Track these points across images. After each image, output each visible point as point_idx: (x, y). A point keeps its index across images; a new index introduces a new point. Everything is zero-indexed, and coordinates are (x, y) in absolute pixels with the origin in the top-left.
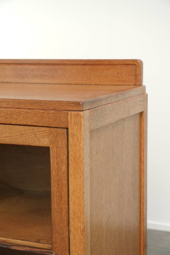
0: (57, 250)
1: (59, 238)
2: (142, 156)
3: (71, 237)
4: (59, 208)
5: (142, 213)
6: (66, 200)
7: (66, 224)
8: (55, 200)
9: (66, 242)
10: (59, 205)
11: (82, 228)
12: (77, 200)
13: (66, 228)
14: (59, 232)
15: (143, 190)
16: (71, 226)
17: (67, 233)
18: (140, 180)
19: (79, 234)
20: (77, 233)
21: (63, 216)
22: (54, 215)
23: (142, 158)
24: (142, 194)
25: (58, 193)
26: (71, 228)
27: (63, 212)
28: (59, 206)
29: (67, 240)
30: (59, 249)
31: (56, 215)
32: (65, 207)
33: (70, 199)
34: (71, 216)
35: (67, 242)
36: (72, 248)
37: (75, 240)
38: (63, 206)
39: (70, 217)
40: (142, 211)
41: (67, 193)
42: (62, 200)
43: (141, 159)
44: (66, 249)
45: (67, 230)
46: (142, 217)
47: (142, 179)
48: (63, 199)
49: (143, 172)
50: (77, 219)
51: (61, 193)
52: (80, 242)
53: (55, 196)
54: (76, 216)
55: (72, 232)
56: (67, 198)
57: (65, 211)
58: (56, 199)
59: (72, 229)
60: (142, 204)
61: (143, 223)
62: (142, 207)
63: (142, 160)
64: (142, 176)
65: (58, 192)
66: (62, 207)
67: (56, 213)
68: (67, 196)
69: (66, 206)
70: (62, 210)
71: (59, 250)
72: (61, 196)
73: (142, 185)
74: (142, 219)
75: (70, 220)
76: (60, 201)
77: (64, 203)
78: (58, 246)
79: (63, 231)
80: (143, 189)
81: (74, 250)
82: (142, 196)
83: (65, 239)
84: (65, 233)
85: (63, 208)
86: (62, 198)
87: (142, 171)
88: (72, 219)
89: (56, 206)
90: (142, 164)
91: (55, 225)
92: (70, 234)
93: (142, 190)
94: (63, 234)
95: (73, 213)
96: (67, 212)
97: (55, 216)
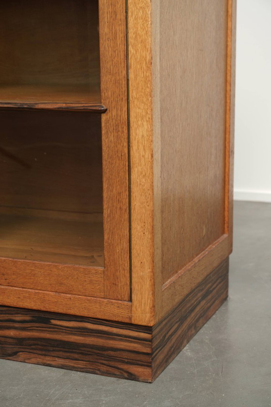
0: (109, 102)
1: (111, 81)
2: (229, 6)
3: (131, 76)
4: (112, 33)
5: (228, 98)
6: (123, 18)
7: (122, 57)
8: (106, 20)
9: (123, 86)
10: (112, 26)
11: (148, 58)
12: (141, 14)
13: (123, 63)
14: (112, 72)
15: (231, 62)
16: (131, 58)
17: (124, 72)
18: (227, 46)
19: (144, 68)
20: (141, 67)
21: (119, 44)
22: (103, 44)
23: (230, 10)
24: (229, 68)
25: (110, 7)
26: (132, 61)
27: (118, 38)
28: (112, 28)
29: (124, 82)
30: (112, 99)
31: (107, 45)
32: (120, 29)
33: (130, 14)
34: (131, 40)
35: (125, 87)
36: (133, 94)
37: (138, 79)
38: (118, 29)
39: (129, 43)
40: (228, 96)
41: (124, 5)
42: (116, 17)
43: (227, 11)
44: (122, 98)
45: (124, 67)
46: (228, 104)
47: (229, 43)
48: (118, 17)
49: (231, 32)
50: (140, 45)
51: (115, 6)
52: (145, 82)
53: (106, 13)
54: (139, 40)
55: (132, 67)
56: (125, 14)
57: (121, 35)
58: (106, 18)
59: (132, 63)
60: (228, 84)
61: (230, 114)
62: (228, 88)
63: (230, 13)
64: (229, 39)
65: (110, 5)
66: (116, 31)
67: (107, 41)
68: (125, 11)
69: (123, 27)
70: (117, 34)
71: (112, 101)
72: (115, 12)
73: (229, 53)
74: (228, 108)
75: (130, 48)
76: (113, 20)
77: (120, 22)
78: (110, 95)
79: (119, 70)
80: (231, 60)
81: (135, 96)
82: (228, 72)
83: (121, 82)
84: (121, 72)
85: (118, 31)
86: (116, 15)
87: (229, 31)
88: (133, 47)
89: (106, 30)
90: (229, 20)
91: (105, 61)
92: (130, 71)
93: (228, 62)
94: (118, 74)
95: (134, 36)
96: (124, 38)
97: (105, 48)
